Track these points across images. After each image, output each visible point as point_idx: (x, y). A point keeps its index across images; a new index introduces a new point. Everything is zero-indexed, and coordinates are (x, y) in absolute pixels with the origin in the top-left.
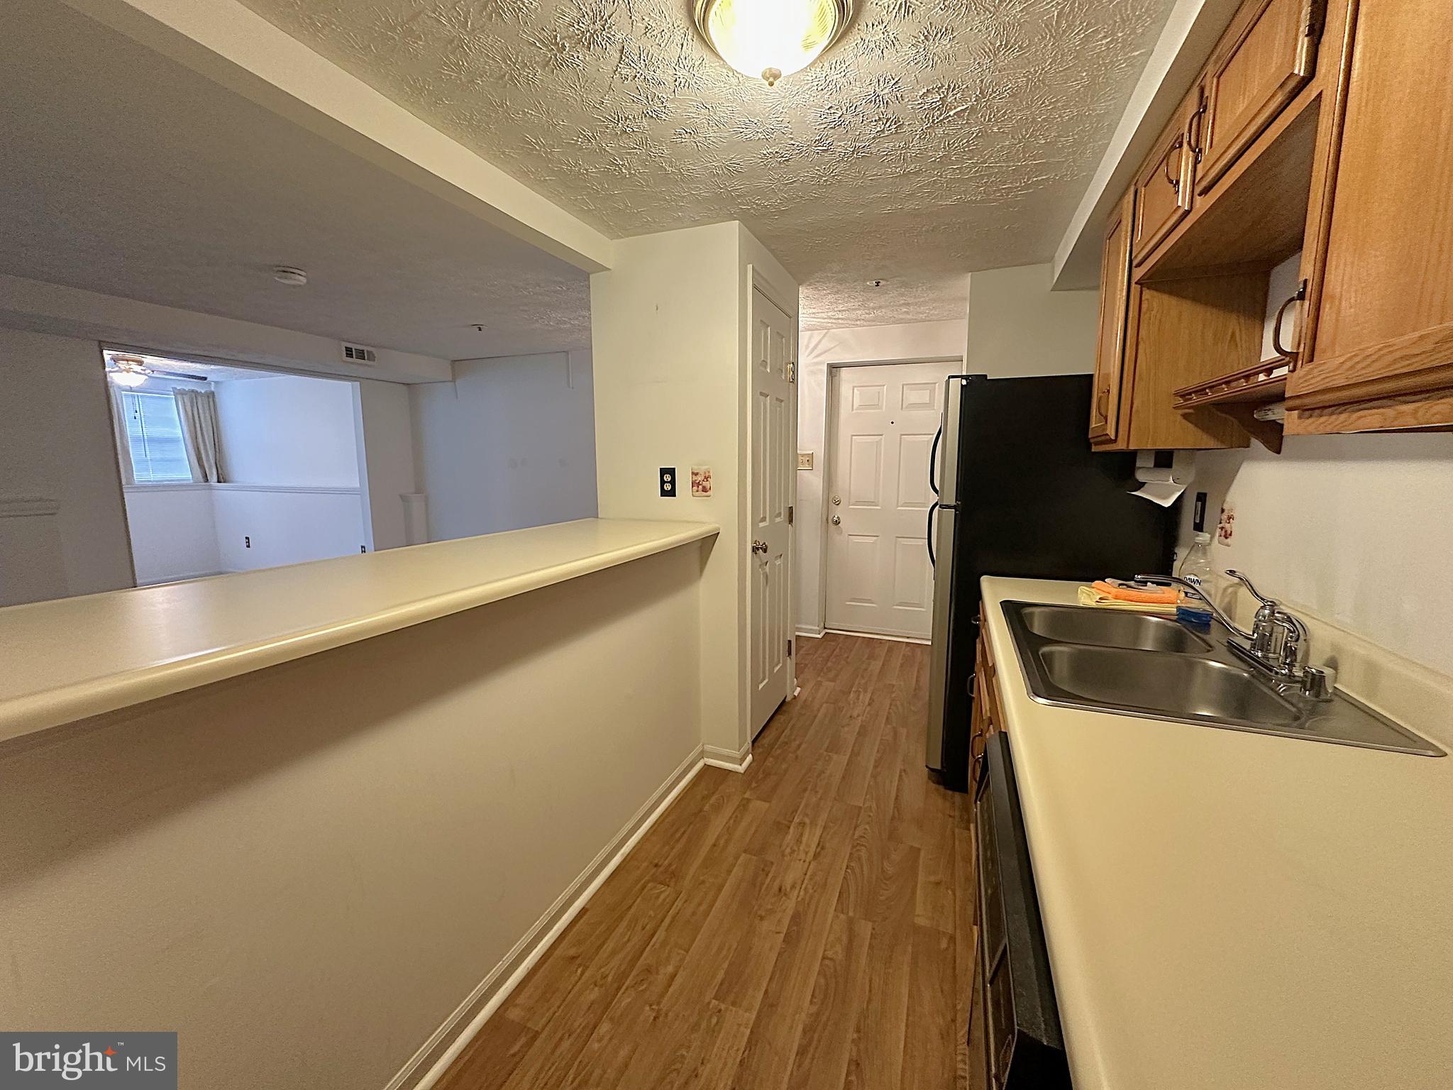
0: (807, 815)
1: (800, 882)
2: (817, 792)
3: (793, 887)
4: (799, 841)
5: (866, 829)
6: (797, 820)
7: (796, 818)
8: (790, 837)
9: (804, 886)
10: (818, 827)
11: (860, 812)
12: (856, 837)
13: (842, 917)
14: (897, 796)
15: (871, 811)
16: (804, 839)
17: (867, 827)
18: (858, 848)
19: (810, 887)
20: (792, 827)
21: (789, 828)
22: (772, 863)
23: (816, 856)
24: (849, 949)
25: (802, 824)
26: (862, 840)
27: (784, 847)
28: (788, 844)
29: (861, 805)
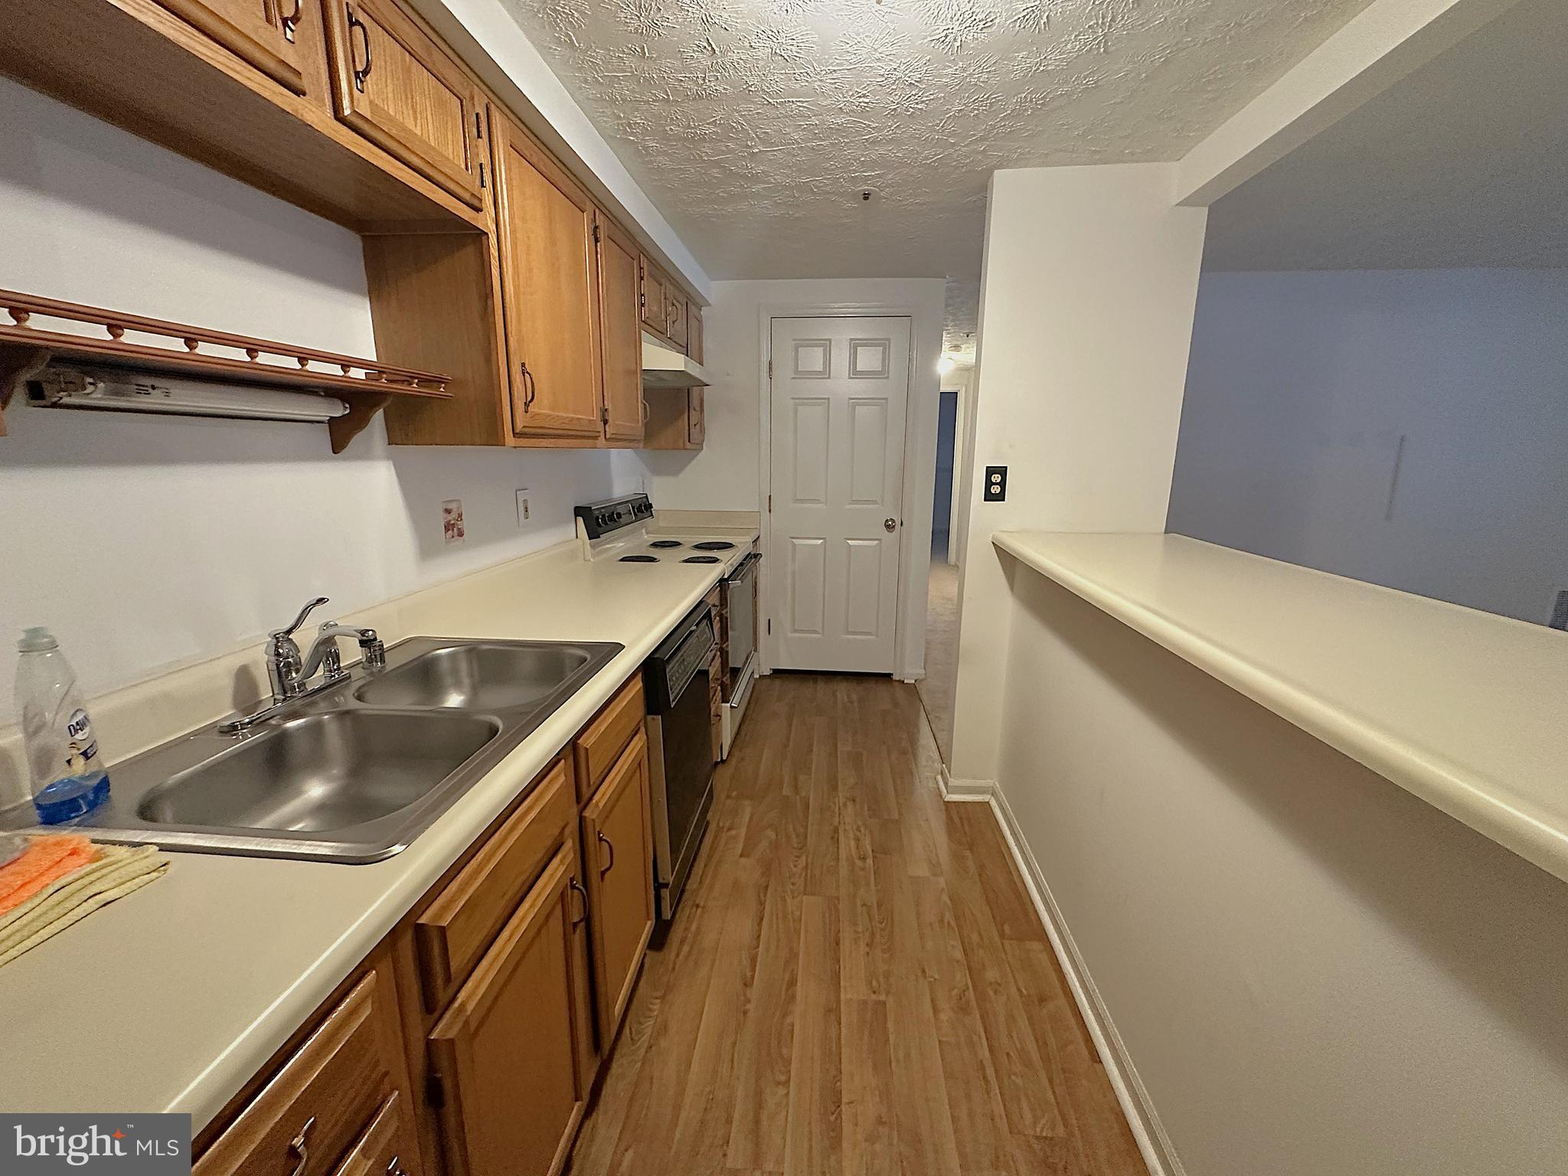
0: (863, 869)
1: (842, 808)
2: (864, 905)
3: (845, 805)
4: (857, 840)
5: (795, 866)
6: (870, 861)
7: (872, 862)
8: (867, 842)
9: (837, 806)
10: (844, 857)
11: (805, 889)
12: (805, 854)
13: (803, 794)
14: (760, 924)
15: (792, 892)
16: (853, 843)
17: (794, 870)
18: (800, 846)
19: (833, 806)
20: (871, 852)
21: (873, 851)
22: (870, 817)
23: (836, 830)
24: (796, 779)
25: (864, 859)
26: (798, 854)
27: (867, 832)
28: (865, 835)
29: (805, 897)
